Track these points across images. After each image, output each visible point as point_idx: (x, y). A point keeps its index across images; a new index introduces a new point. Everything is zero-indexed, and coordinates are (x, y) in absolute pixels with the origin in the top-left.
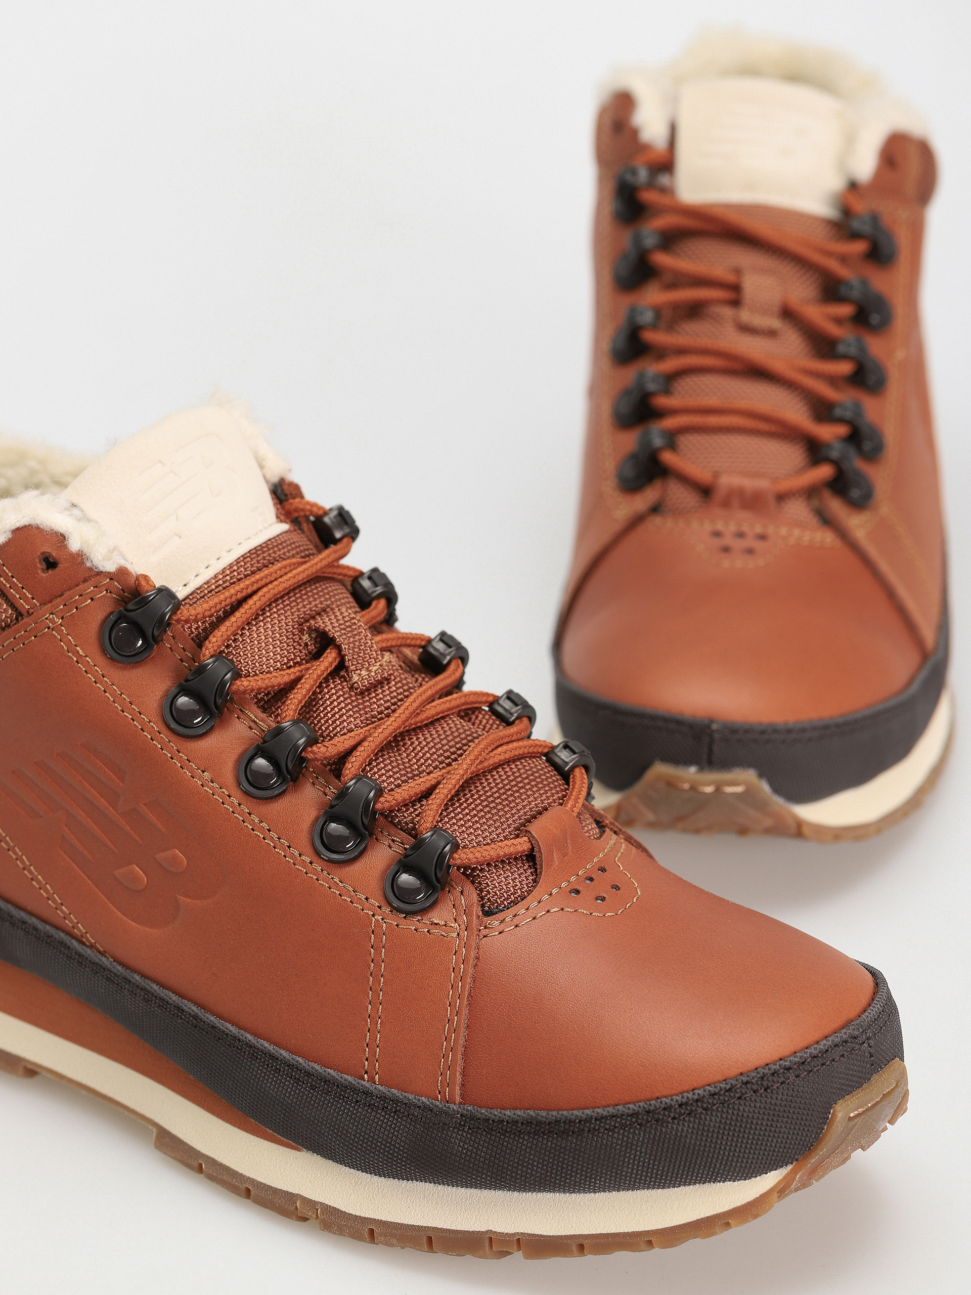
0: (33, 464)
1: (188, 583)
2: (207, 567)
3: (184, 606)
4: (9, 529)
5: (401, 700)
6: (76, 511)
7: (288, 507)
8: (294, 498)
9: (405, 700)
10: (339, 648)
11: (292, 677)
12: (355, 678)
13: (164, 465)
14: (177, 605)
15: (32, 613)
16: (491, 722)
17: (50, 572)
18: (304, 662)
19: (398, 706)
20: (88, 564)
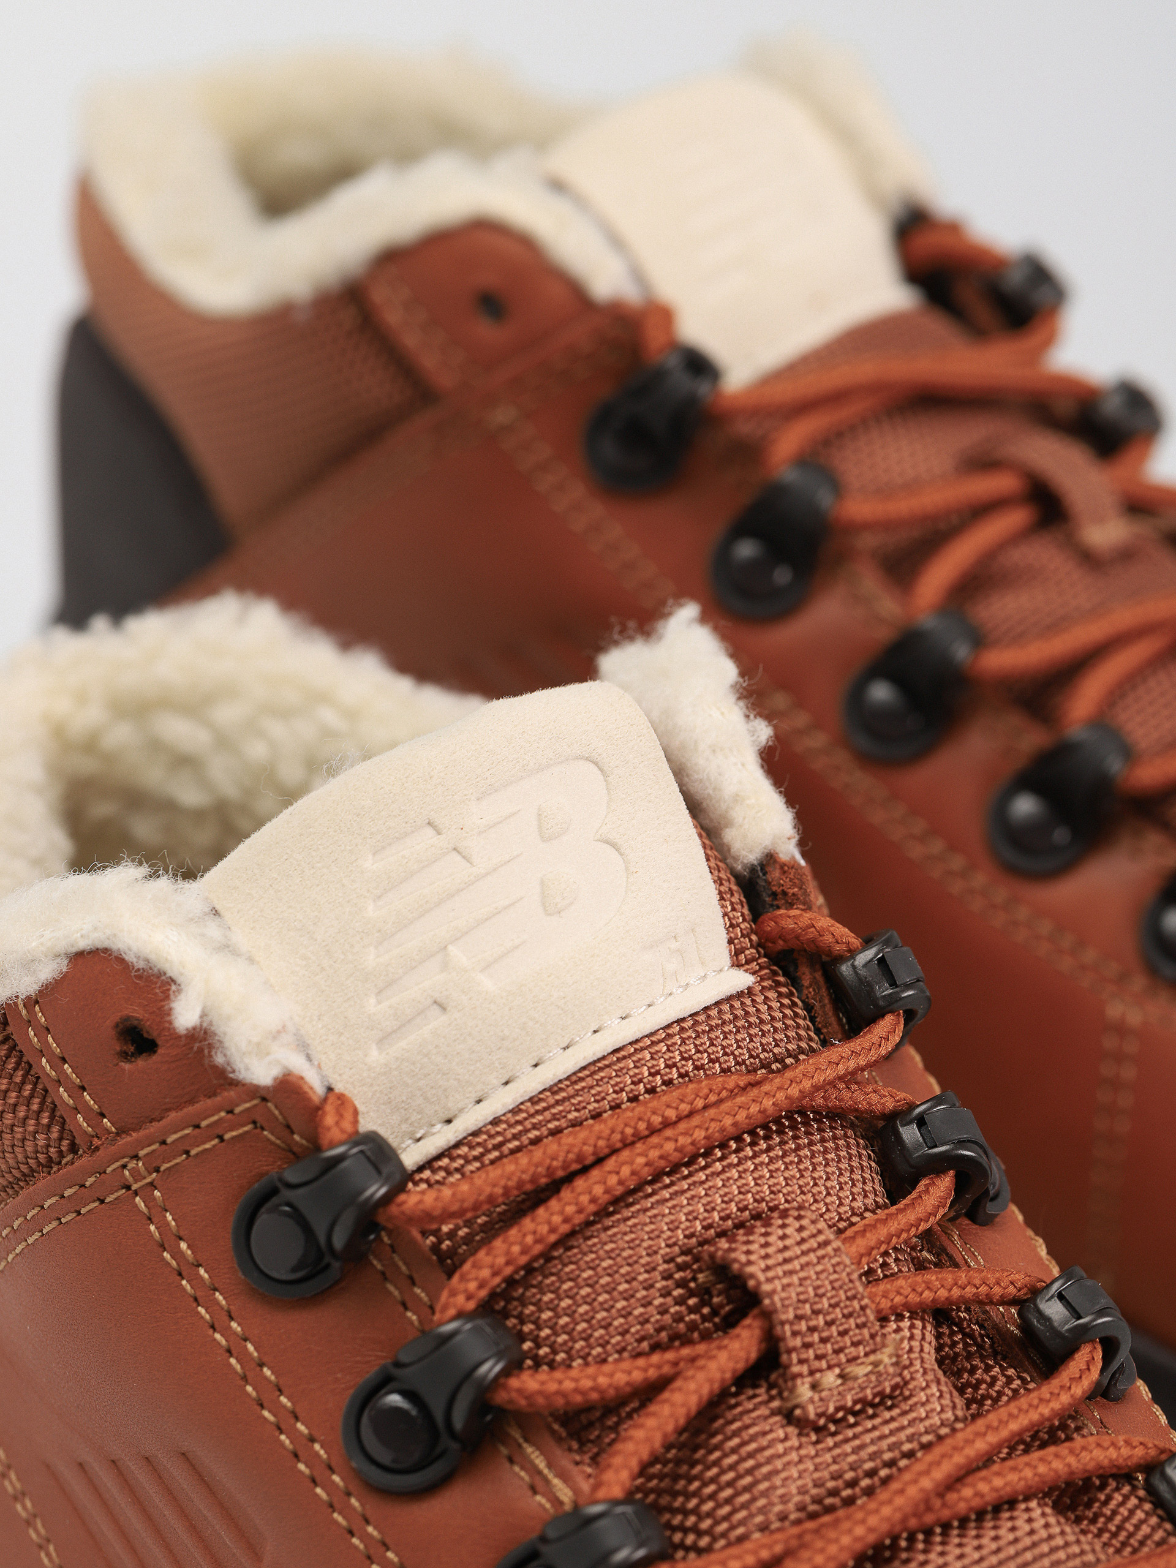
0: (329, 716)
1: (455, 1116)
2: (506, 1083)
3: (416, 1184)
4: (63, 951)
5: (910, 1455)
6: (213, 930)
7: (769, 926)
8: (790, 906)
9: (919, 1454)
10: (768, 1316)
11: (652, 1373)
12: (804, 1391)
13: (439, 833)
14: (404, 1179)
15: (97, 1148)
16: (1140, 1515)
17: (141, 1063)
18: (696, 1335)
19: (900, 1470)
20: (219, 1059)
